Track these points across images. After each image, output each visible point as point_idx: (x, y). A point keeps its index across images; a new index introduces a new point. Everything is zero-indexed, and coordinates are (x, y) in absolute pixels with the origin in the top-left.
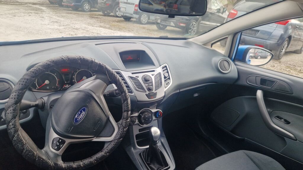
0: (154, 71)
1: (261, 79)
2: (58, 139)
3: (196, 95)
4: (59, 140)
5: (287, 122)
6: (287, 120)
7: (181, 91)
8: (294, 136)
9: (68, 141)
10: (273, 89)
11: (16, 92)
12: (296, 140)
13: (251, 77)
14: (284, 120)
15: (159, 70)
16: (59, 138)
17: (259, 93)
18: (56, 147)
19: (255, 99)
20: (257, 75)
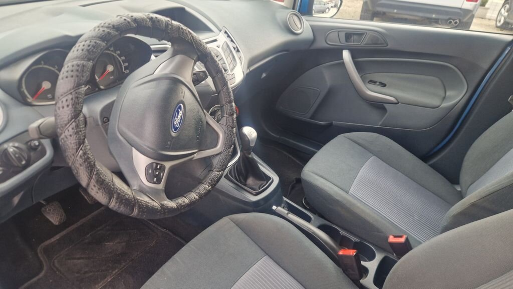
0: (215, 40)
1: (346, 33)
2: (155, 165)
3: (264, 75)
4: (157, 166)
5: (384, 85)
6: (383, 82)
7: (251, 69)
8: (397, 99)
9: (168, 165)
10: (362, 45)
11: (71, 93)
12: (398, 103)
13: (331, 34)
14: (380, 82)
15: (222, 38)
16: (156, 163)
17: (346, 55)
18: (155, 179)
19: (343, 64)
20: (339, 30)
